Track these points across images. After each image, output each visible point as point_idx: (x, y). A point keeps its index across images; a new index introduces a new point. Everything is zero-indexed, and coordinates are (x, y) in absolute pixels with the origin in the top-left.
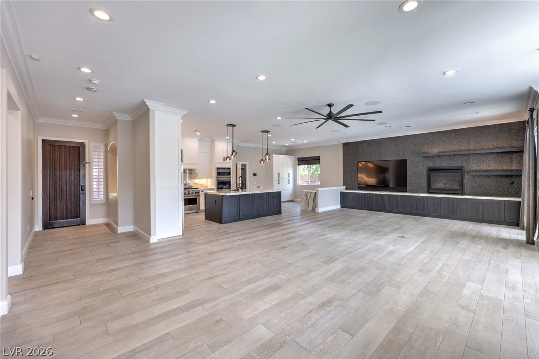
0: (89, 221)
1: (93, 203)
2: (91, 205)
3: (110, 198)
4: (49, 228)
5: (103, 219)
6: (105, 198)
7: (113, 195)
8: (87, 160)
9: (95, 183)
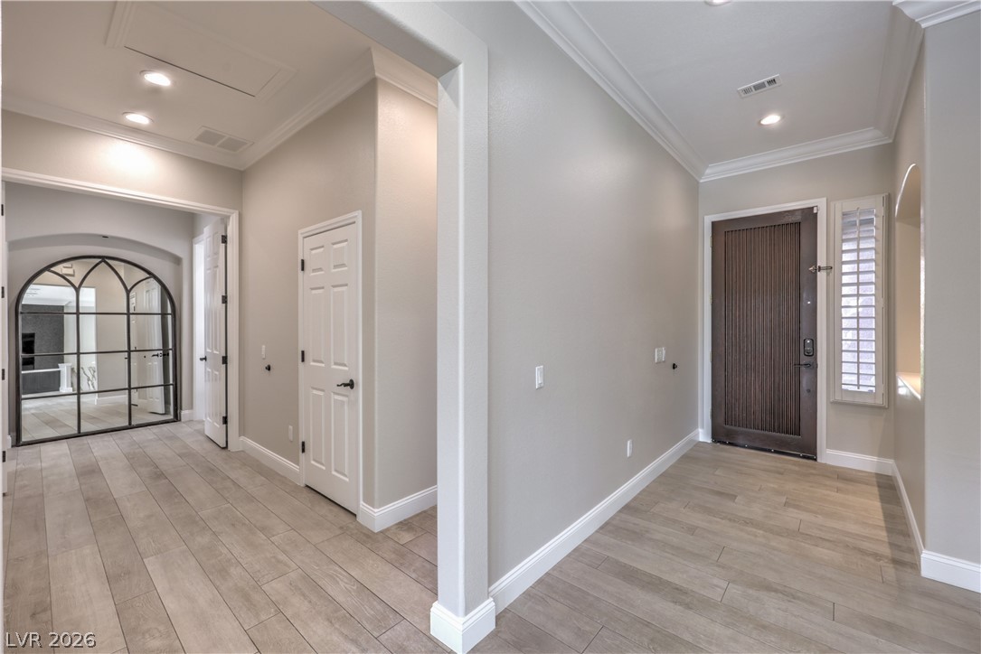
0: (829, 455)
1: (838, 398)
2: (836, 404)
3: (902, 391)
4: (724, 443)
5: (875, 459)
6: (882, 390)
7: (909, 385)
8: (821, 262)
9: (847, 335)
